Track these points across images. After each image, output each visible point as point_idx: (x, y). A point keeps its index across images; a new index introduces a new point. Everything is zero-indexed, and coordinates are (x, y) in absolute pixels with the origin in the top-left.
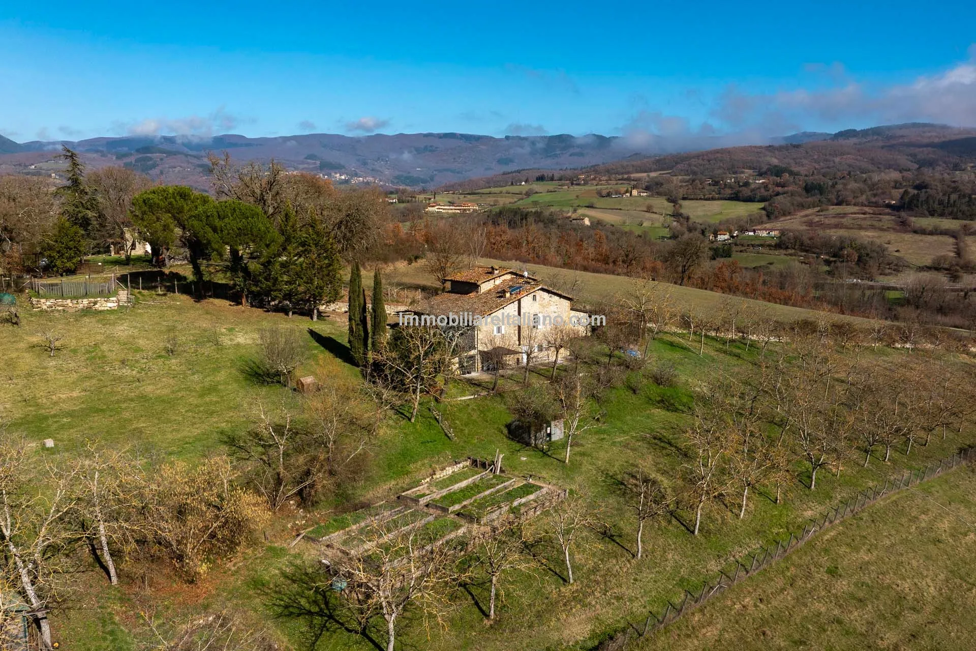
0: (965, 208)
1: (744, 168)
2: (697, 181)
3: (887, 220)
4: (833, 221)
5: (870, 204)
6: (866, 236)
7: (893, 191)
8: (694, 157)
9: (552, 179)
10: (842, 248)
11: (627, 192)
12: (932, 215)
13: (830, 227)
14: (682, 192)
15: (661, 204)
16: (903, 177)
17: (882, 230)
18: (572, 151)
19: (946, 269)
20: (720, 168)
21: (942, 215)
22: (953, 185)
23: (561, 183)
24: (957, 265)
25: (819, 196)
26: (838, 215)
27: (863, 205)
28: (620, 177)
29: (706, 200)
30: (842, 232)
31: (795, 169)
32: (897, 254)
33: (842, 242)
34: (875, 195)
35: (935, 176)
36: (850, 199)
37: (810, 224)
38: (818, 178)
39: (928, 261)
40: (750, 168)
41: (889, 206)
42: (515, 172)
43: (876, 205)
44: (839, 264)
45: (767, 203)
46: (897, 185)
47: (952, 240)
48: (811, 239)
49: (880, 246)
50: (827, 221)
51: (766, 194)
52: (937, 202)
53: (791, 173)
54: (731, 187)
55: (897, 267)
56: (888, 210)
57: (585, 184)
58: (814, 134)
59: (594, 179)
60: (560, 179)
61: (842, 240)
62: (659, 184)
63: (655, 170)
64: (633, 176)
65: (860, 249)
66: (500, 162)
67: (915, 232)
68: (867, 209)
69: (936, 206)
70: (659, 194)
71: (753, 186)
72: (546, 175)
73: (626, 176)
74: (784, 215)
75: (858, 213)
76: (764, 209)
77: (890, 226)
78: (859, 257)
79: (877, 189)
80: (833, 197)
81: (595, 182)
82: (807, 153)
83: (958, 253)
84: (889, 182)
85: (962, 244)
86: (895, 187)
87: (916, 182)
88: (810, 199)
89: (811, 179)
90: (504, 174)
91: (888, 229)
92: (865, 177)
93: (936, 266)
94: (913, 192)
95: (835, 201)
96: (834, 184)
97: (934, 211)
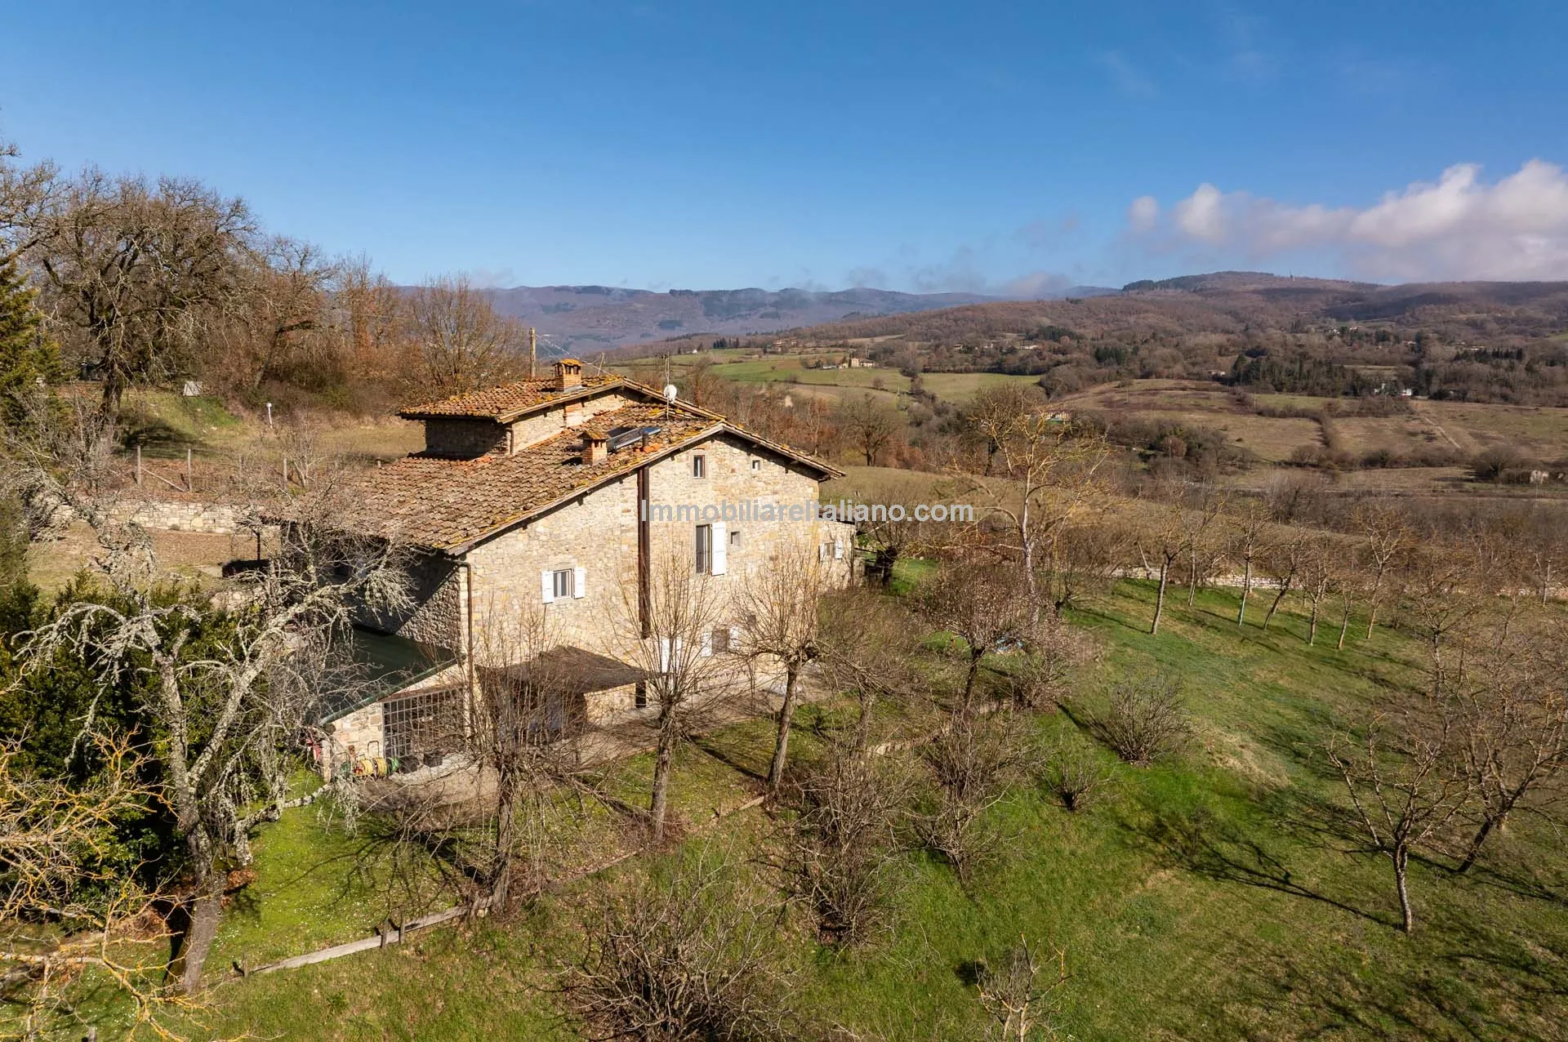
0: (1323, 380)
1: (1004, 331)
2: (942, 347)
3: (1218, 397)
4: (1142, 399)
5: (1190, 376)
6: (1193, 420)
7: (1219, 359)
8: (934, 317)
9: (736, 345)
10: (1162, 437)
11: (844, 361)
12: (1279, 390)
13: (1137, 407)
14: (922, 362)
15: (894, 378)
16: (1229, 340)
17: (1210, 410)
18: (762, 311)
19: (1313, 466)
20: (972, 330)
21: (1293, 390)
22: (1301, 351)
23: (749, 350)
24: (1329, 458)
25: (1115, 366)
26: (1147, 391)
27: (1180, 377)
28: (833, 343)
29: (961, 372)
30: (1155, 415)
31: (1078, 331)
32: (1238, 444)
33: (1161, 427)
34: (1194, 364)
35: (1274, 336)
36: (1160, 369)
37: (1109, 403)
38: (1111, 342)
39: (1286, 454)
40: (1013, 331)
41: (1217, 378)
42: (684, 337)
43: (1199, 377)
44: (1160, 459)
45: (1043, 376)
46: (1222, 351)
47: (1313, 425)
48: (1116, 423)
49: (1215, 434)
50: (1133, 400)
51: (1040, 363)
52: (1283, 373)
53: (1072, 335)
54: (990, 355)
55: (1244, 462)
56: (1216, 384)
57: (783, 352)
58: (1093, 289)
59: (797, 345)
60: (748, 346)
61: (1160, 425)
62: (889, 351)
63: (882, 335)
64: (851, 341)
65: (1188, 436)
66: (663, 325)
67: (1260, 414)
68: (1186, 383)
69: (1283, 377)
70: (889, 365)
71: (1021, 354)
72: (727, 340)
73: (841, 342)
74: (1070, 392)
75: (1176, 389)
76: (1040, 384)
77: (1222, 406)
78: (1189, 449)
79: (1195, 356)
80: (1135, 366)
81: (797, 350)
82: (1090, 310)
83: (1327, 443)
84: (1211, 348)
85: (1330, 430)
86: (1220, 354)
87: (1249, 347)
88: (1104, 370)
89: (1101, 344)
90: (667, 340)
91: (1220, 410)
92: (1175, 340)
93: (1298, 460)
94: (1249, 360)
95: (1139, 373)
96: (1136, 351)
97: (1282, 384)
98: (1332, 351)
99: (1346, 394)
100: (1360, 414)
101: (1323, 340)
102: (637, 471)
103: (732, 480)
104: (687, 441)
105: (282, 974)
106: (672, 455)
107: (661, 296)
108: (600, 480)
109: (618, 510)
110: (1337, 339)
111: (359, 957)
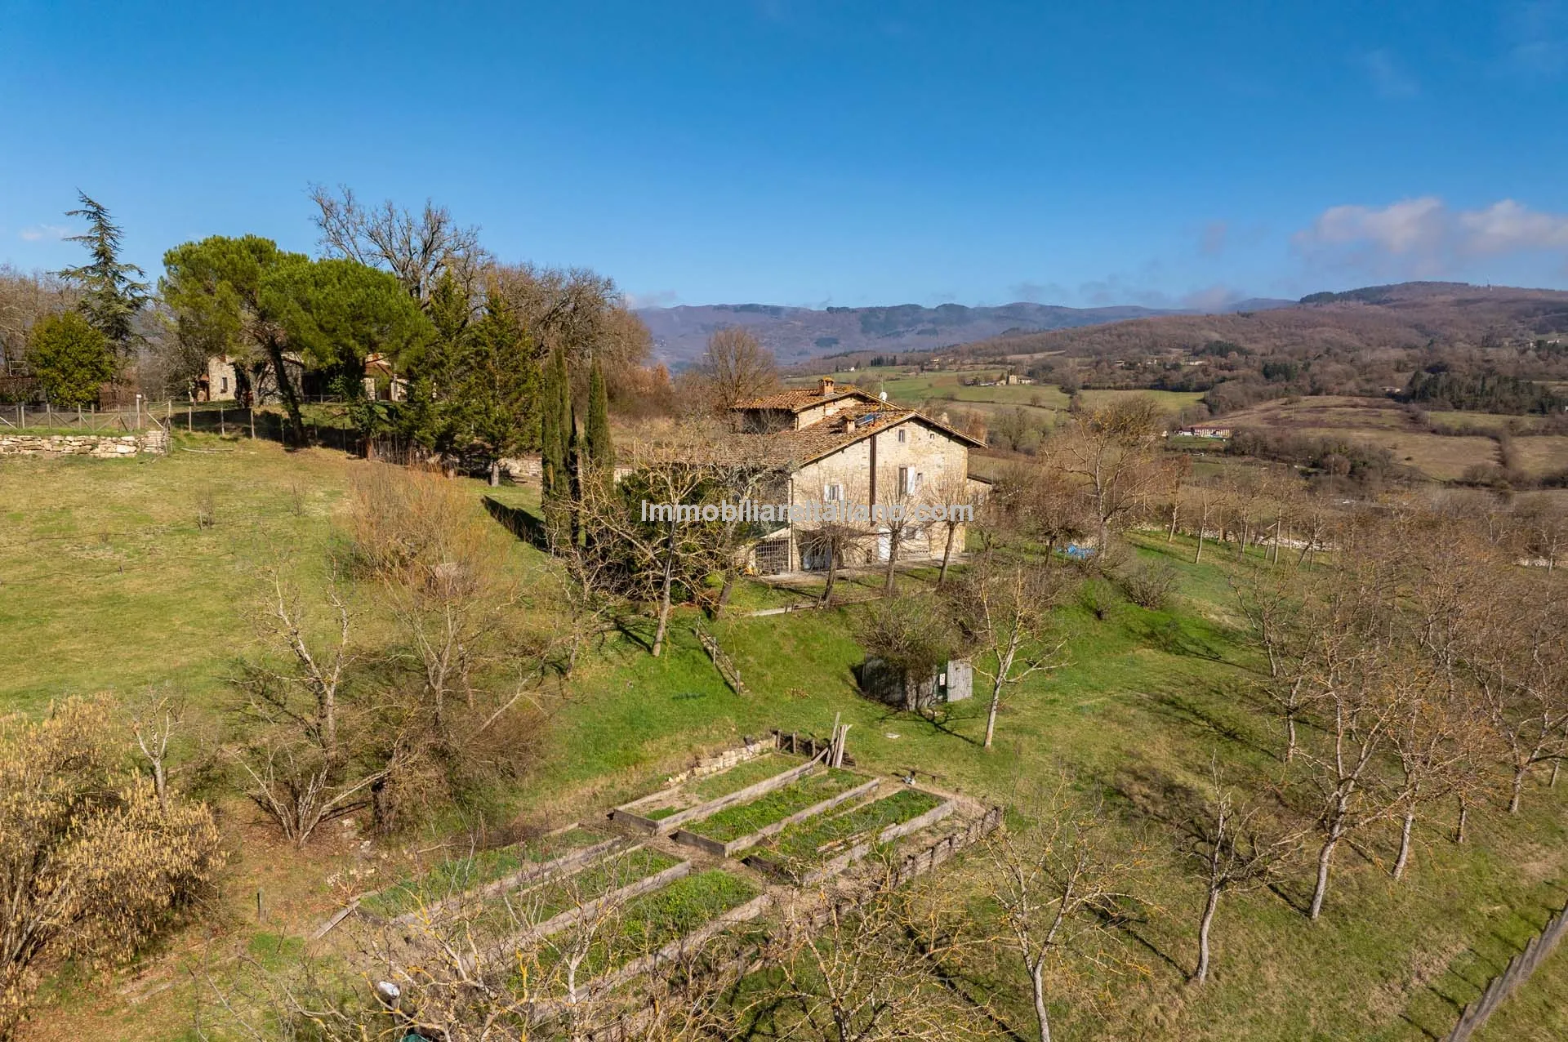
0: (1508, 396)
1: (1170, 346)
2: (1104, 364)
3: (1390, 415)
4: (1309, 417)
5: (1362, 393)
6: (1360, 438)
7: (1396, 375)
9: (893, 363)
10: (1325, 455)
11: (1002, 378)
12: (1458, 408)
13: (1305, 425)
14: (1081, 378)
15: (1051, 394)
16: (1409, 355)
17: (1381, 428)
18: (920, 327)
19: (1487, 485)
20: (1135, 345)
21: (1473, 407)
22: (1487, 366)
23: (905, 368)
24: (1504, 478)
25: (1284, 383)
26: (1315, 409)
27: (1352, 394)
28: (991, 360)
29: (1120, 388)
30: (1322, 432)
31: (1247, 346)
32: (1407, 463)
33: (1325, 445)
34: (1368, 381)
35: (1461, 352)
36: (1331, 385)
37: (1274, 420)
38: (1280, 358)
39: (1457, 474)
40: (1179, 346)
41: (1391, 395)
42: (840, 355)
43: (1372, 394)
44: (1322, 477)
45: (1208, 393)
46: (1400, 367)
47: (1491, 444)
48: (1278, 440)
49: (1383, 452)
50: (1299, 417)
51: (1205, 379)
52: (1464, 389)
53: (1241, 351)
54: (1153, 372)
55: (1413, 479)
56: (1391, 402)
57: (940, 370)
58: (1267, 301)
59: (954, 362)
60: (905, 364)
61: (1325, 442)
62: (1048, 368)
63: (1042, 351)
64: (1009, 358)
65: (1355, 453)
66: (820, 343)
67: (1434, 432)
68: (1358, 400)
69: (1463, 394)
70: (1048, 381)
71: (1185, 370)
72: (885, 358)
73: (999, 359)
74: (1234, 408)
75: (1345, 406)
76: (1203, 401)
77: (1394, 423)
78: (1353, 467)
79: (1370, 373)
80: (1305, 383)
81: (954, 367)
82: (1262, 324)
83: (1503, 462)
84: (1388, 363)
85: (1508, 449)
86: (1398, 370)
87: (1430, 363)
88: (1272, 387)
89: (1271, 359)
90: (825, 358)
91: (1392, 428)
92: (1350, 356)
93: (1470, 479)
94: (1427, 376)
95: (1309, 389)
96: (1306, 367)
97: (1461, 401)
98: (1523, 366)
99: (1533, 411)
100: (1545, 433)
101: (1515, 354)
102: (870, 436)
103: (919, 444)
105: (750, 618)
107: (819, 313)
110: (1531, 354)
111: (778, 615)
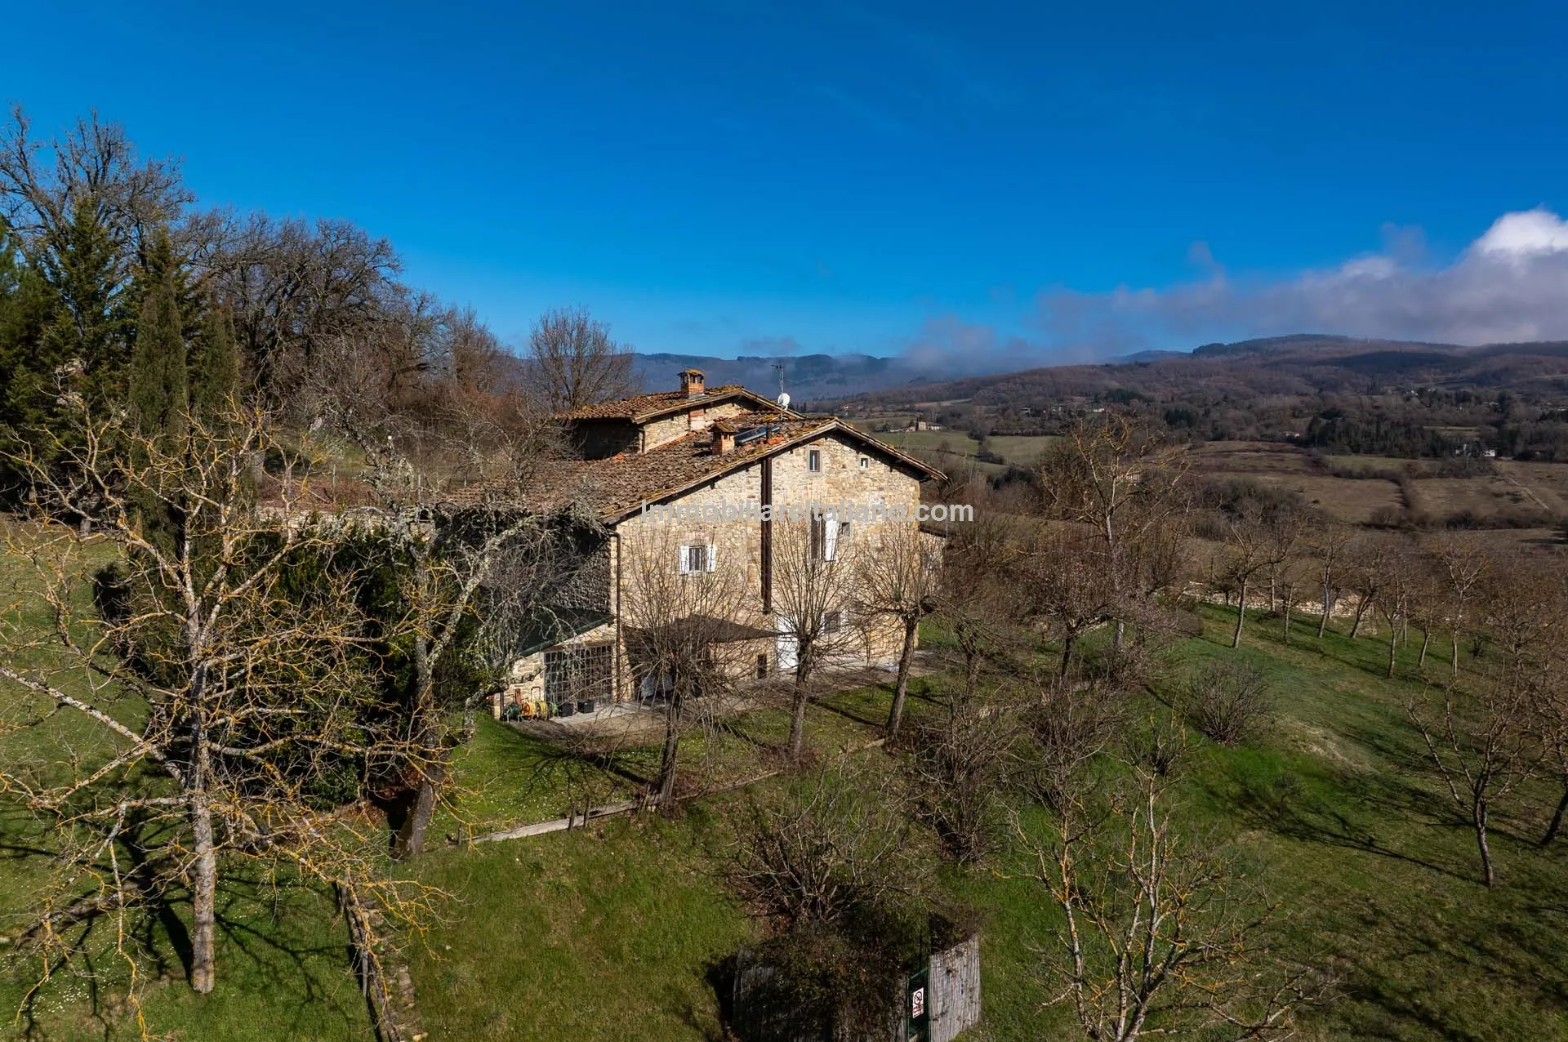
0: (1402, 441)
1: (1072, 394)
2: (1010, 411)
3: (1293, 459)
4: (1214, 461)
5: (1264, 438)
6: (1268, 481)
7: (1293, 421)
8: (1000, 381)
10: (1236, 497)
11: (911, 425)
13: (1208, 469)
14: (990, 425)
15: (960, 441)
16: (1302, 402)
17: (1285, 472)
18: (829, 376)
19: (1393, 527)
20: (1039, 394)
21: (1370, 451)
22: (1377, 412)
24: (1409, 519)
25: (1187, 429)
26: (1219, 454)
27: (1253, 439)
28: (900, 407)
29: (1028, 435)
30: (1229, 477)
31: (1147, 394)
32: (1317, 506)
33: (1235, 489)
34: (1267, 426)
35: (1350, 399)
36: (1233, 430)
38: (1183, 405)
39: (1366, 516)
40: (1081, 394)
41: (1291, 440)
43: (1272, 439)
46: (1296, 413)
47: (1392, 486)
49: (1291, 496)
50: (1205, 462)
52: (1360, 434)
53: (1140, 397)
54: (1058, 418)
55: (1321, 521)
56: (1290, 446)
58: (1162, 353)
59: (863, 410)
60: (815, 411)
61: (1234, 487)
62: (955, 415)
63: (948, 399)
64: (917, 405)
67: (1337, 475)
68: (1260, 445)
69: (1361, 440)
70: (957, 428)
71: (1090, 417)
73: (907, 406)
74: (1141, 454)
75: (1248, 450)
77: (1297, 467)
79: (1269, 418)
80: (1207, 429)
81: (864, 415)
82: (1160, 374)
83: (1406, 503)
84: (1283, 409)
85: (1409, 492)
86: (1294, 416)
87: (1324, 409)
88: (1176, 434)
89: (1172, 407)
91: (1296, 471)
92: (1247, 403)
93: (1377, 521)
94: (1324, 421)
95: (1211, 435)
96: (1207, 413)
97: (1359, 445)
98: (1409, 412)
99: (1426, 455)
100: (1441, 476)
101: (1401, 402)
102: (761, 461)
103: (843, 475)
104: (805, 436)
106: (790, 448)
107: (730, 362)
108: (731, 466)
109: (744, 495)
110: (1415, 401)
111: (550, 836)
